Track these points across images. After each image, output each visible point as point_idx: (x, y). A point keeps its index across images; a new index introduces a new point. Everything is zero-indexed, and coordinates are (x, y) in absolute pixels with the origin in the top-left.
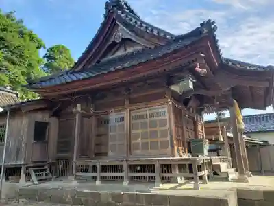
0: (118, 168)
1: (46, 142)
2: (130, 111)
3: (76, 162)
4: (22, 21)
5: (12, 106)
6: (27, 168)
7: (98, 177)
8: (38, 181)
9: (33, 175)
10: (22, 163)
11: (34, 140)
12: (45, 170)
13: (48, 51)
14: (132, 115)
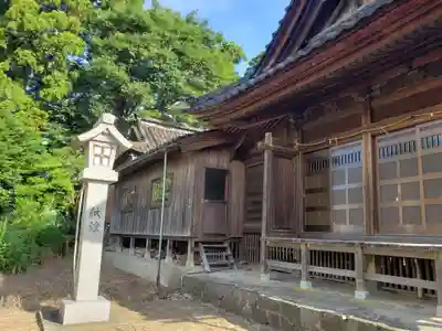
0: (346, 260)
1: (224, 203)
2: (373, 137)
3: (266, 240)
4: (206, 23)
5: (169, 143)
6: (196, 244)
7: (304, 273)
8: (211, 266)
9: (204, 256)
10: (189, 234)
11: (206, 198)
12: (224, 249)
13: (250, 64)
14: (379, 145)
